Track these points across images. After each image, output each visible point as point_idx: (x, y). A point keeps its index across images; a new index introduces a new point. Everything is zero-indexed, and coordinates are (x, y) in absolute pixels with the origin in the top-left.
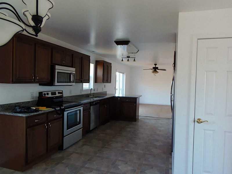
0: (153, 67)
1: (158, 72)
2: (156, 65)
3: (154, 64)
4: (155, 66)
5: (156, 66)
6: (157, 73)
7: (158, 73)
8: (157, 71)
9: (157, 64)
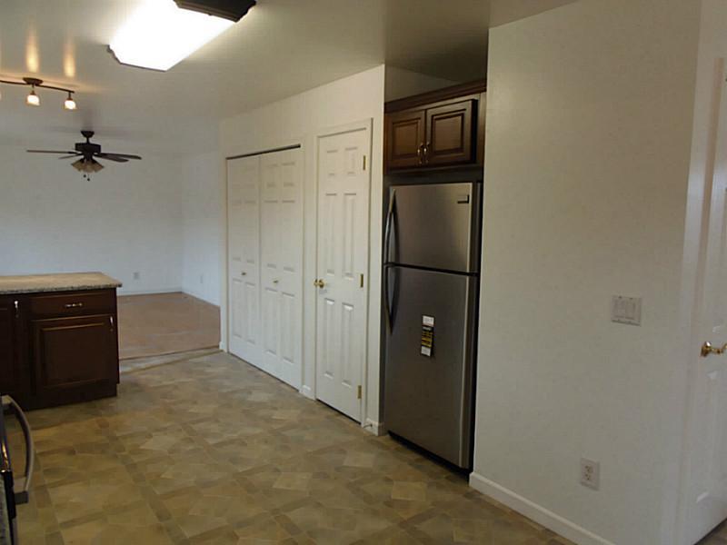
0: (77, 145)
1: (102, 167)
2: (88, 134)
3: (81, 129)
4: (84, 140)
5: (92, 141)
6: (96, 171)
7: (102, 170)
8: (94, 162)
9: (93, 130)
